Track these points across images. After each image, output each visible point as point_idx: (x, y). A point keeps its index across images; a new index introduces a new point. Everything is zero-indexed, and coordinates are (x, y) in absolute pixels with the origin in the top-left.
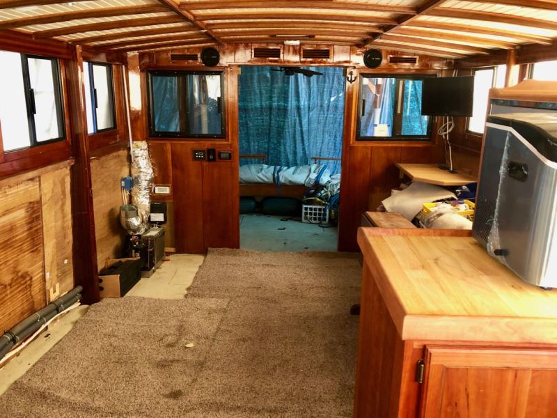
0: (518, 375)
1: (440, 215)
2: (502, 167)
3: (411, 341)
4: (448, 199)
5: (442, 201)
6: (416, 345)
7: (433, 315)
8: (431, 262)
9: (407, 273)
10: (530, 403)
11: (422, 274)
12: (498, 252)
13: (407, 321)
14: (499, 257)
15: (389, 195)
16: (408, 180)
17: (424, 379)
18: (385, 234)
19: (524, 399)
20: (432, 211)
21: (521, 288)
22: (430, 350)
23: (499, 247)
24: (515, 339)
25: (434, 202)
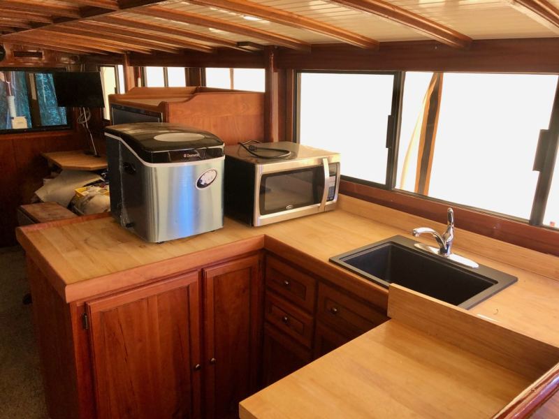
0: (150, 302)
1: (91, 198)
2: (120, 167)
3: (75, 302)
4: (97, 182)
5: (92, 184)
6: (78, 304)
7: (87, 280)
8: (82, 243)
9: (64, 255)
10: (160, 316)
11: (76, 253)
12: (128, 225)
13: (68, 290)
14: (129, 228)
15: (42, 185)
16: (57, 169)
17: (89, 326)
18: (41, 228)
19: (156, 315)
20: (84, 195)
21: (145, 246)
22: (89, 304)
23: (128, 222)
24: (142, 280)
25: (85, 186)
